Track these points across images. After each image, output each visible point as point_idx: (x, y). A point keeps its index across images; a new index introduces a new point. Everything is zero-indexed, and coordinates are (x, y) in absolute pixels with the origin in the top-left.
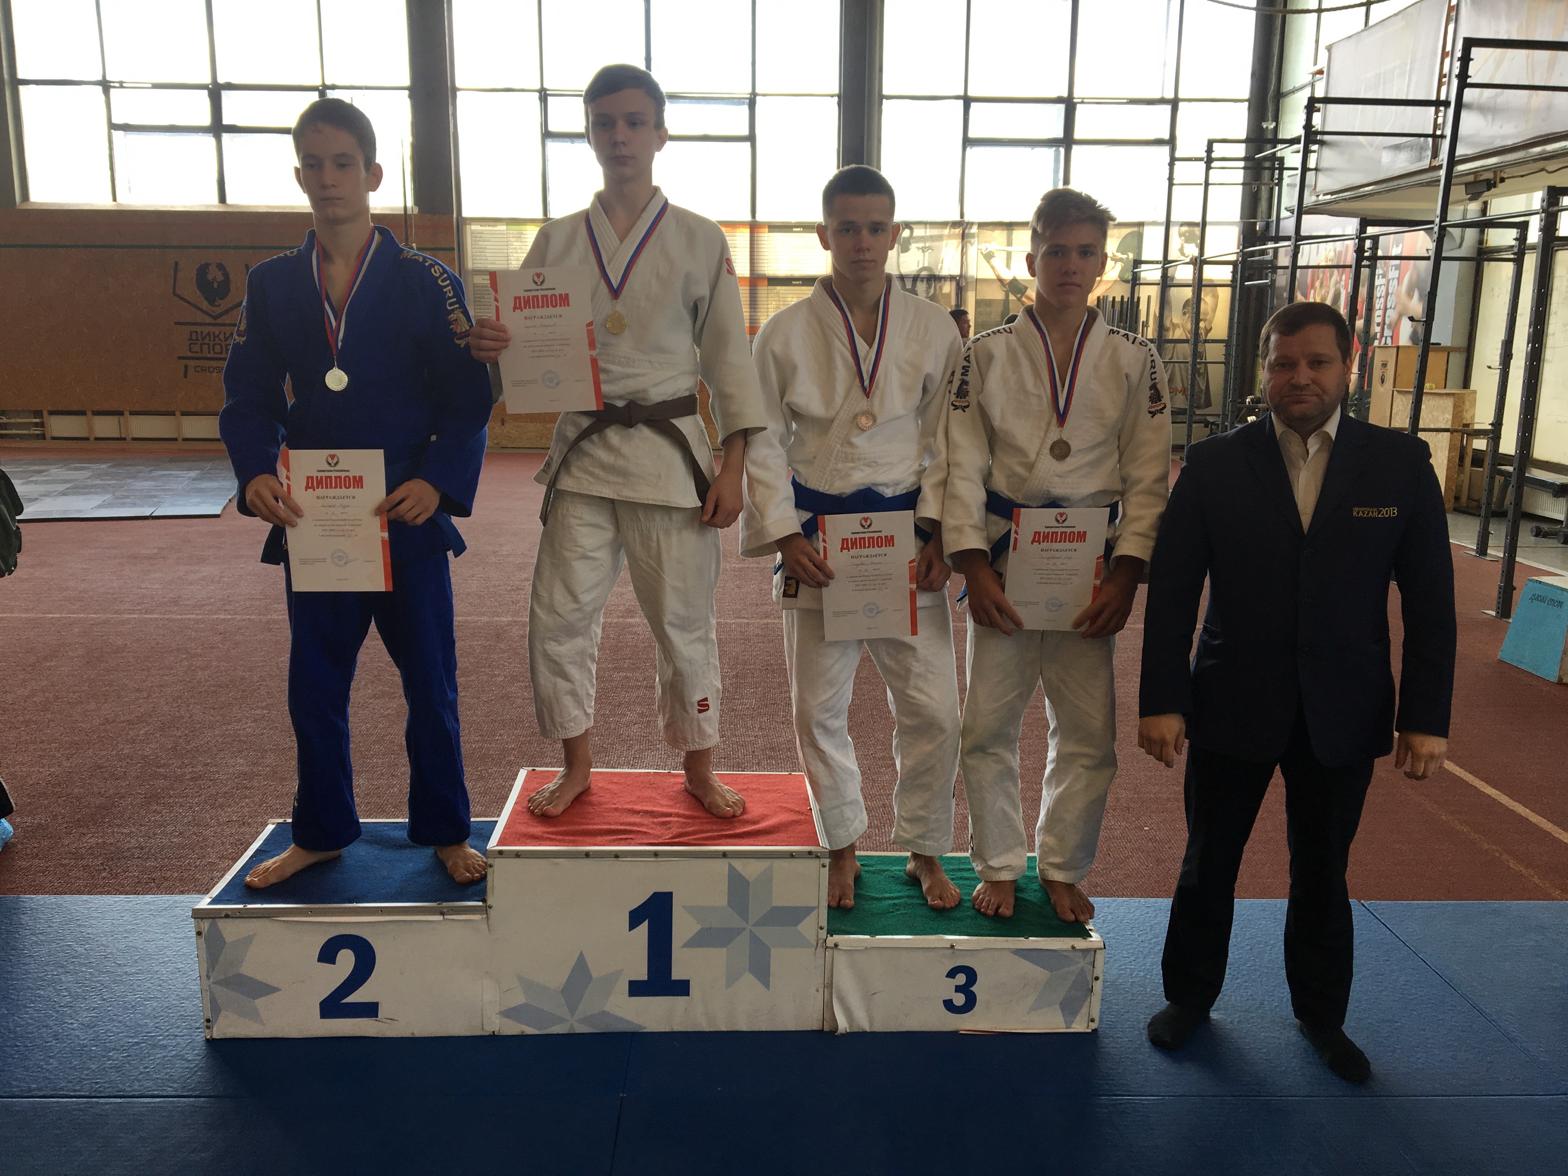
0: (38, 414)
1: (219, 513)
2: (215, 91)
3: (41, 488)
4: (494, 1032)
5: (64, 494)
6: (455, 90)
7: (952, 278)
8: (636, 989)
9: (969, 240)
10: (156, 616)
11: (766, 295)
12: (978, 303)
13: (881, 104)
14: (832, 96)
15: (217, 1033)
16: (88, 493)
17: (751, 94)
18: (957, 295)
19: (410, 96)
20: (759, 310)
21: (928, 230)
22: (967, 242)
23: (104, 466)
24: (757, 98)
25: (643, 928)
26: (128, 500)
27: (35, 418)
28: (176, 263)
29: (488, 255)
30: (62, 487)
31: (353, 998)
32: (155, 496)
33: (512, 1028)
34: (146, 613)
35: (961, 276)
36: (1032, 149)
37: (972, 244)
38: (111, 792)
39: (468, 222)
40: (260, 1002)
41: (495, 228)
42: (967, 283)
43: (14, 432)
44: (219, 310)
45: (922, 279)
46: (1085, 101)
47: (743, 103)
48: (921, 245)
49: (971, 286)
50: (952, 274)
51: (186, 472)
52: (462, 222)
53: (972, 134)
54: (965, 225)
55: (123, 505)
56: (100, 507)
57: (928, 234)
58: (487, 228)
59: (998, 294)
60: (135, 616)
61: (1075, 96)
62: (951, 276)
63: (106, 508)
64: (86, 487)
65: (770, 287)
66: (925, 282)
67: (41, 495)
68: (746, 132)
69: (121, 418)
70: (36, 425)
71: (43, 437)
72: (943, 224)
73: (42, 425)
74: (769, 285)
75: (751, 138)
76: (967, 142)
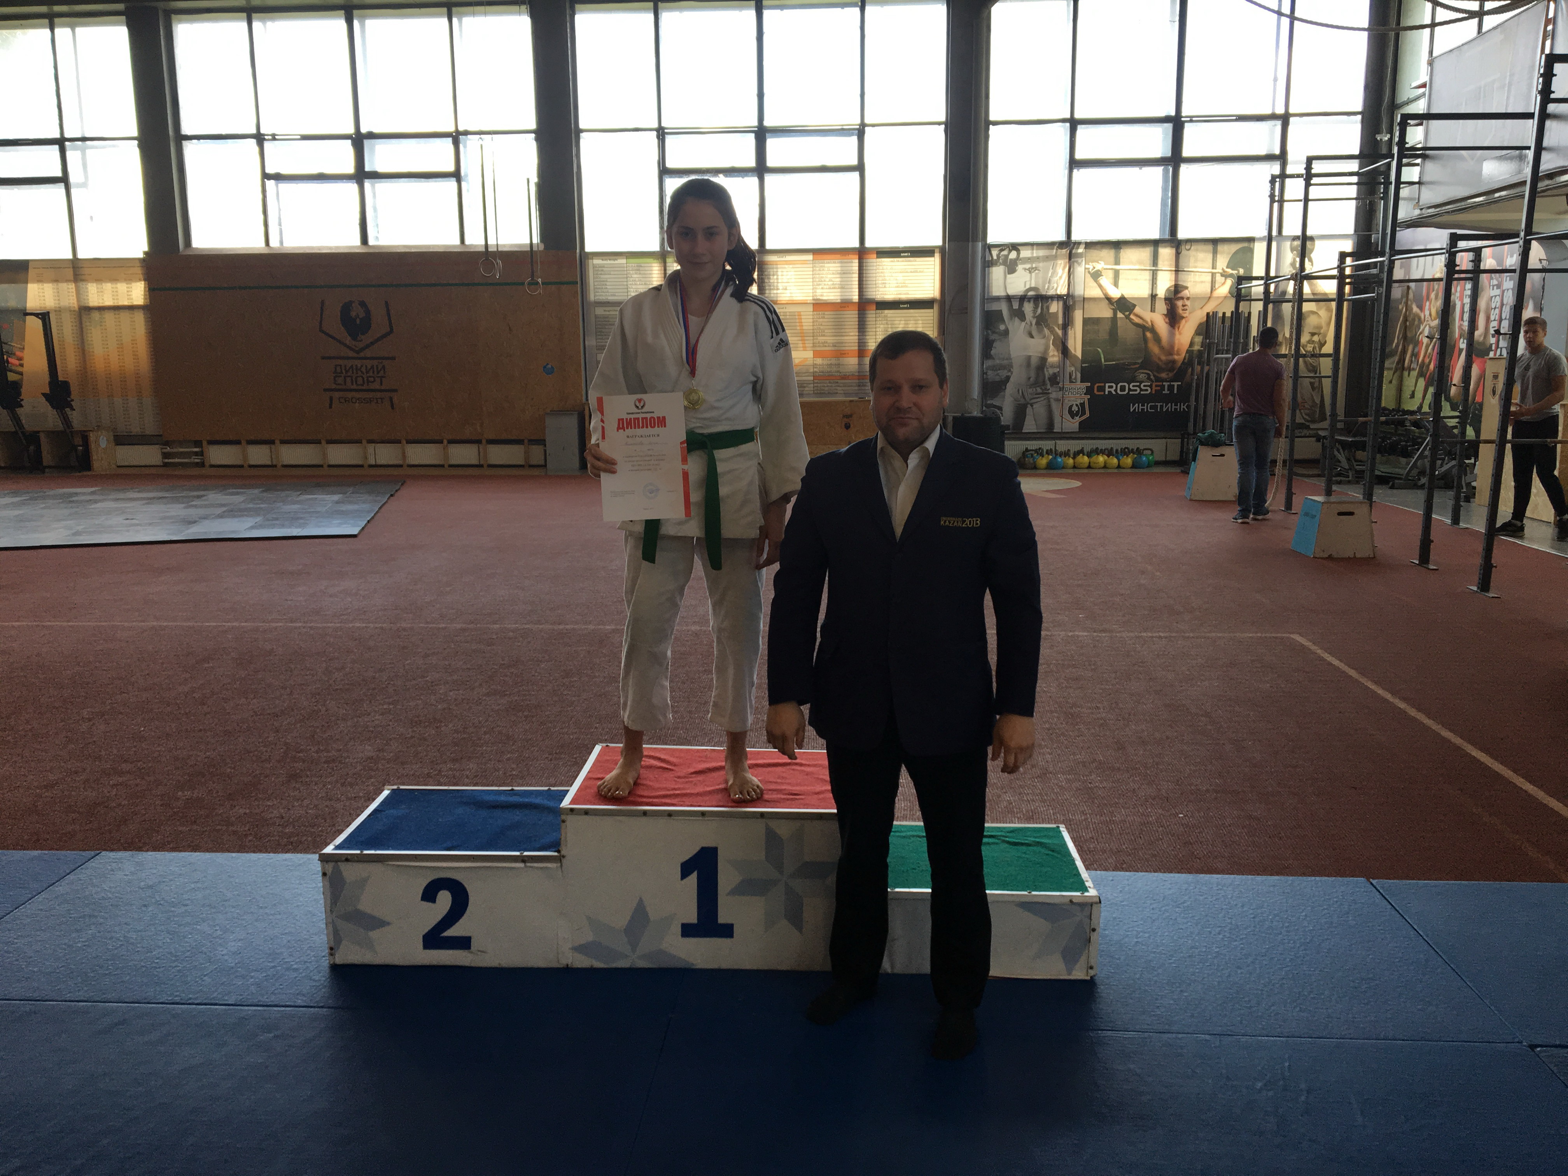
0: (198, 444)
1: (356, 533)
2: (359, 140)
3: (202, 512)
4: (567, 965)
5: (221, 516)
6: (579, 131)
7: (1059, 297)
8: (688, 931)
9: (1076, 259)
10: (300, 624)
11: (874, 319)
12: (1086, 321)
13: (987, 130)
14: (939, 124)
15: (339, 960)
16: (242, 516)
17: (860, 125)
18: (1064, 314)
19: (537, 139)
20: (867, 334)
21: (1035, 251)
22: (1074, 262)
23: (256, 491)
24: (867, 129)
25: (694, 877)
26: (277, 522)
27: (196, 447)
28: (323, 303)
29: (608, 287)
30: (219, 511)
31: (450, 933)
32: (301, 518)
33: (582, 961)
34: (292, 622)
35: (1068, 295)
36: (1141, 169)
37: (1079, 264)
38: (258, 772)
39: (590, 256)
40: (374, 934)
41: (616, 262)
42: (1074, 302)
43: (177, 460)
44: (361, 345)
45: (1029, 299)
46: (1194, 119)
47: (852, 135)
48: (1028, 266)
49: (1079, 305)
50: (1059, 293)
51: (329, 496)
52: (585, 256)
53: (1078, 156)
54: (1072, 245)
55: (273, 526)
56: (252, 528)
57: (1035, 255)
58: (609, 262)
59: (1106, 312)
60: (281, 624)
61: (1183, 114)
62: (1057, 295)
63: (258, 529)
64: (240, 510)
65: (878, 311)
66: (1032, 302)
67: (200, 518)
68: (854, 162)
69: (273, 446)
70: (196, 454)
71: (202, 465)
72: (1050, 245)
73: (201, 454)
74: (877, 309)
75: (860, 168)
76: (1074, 163)
